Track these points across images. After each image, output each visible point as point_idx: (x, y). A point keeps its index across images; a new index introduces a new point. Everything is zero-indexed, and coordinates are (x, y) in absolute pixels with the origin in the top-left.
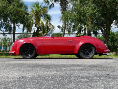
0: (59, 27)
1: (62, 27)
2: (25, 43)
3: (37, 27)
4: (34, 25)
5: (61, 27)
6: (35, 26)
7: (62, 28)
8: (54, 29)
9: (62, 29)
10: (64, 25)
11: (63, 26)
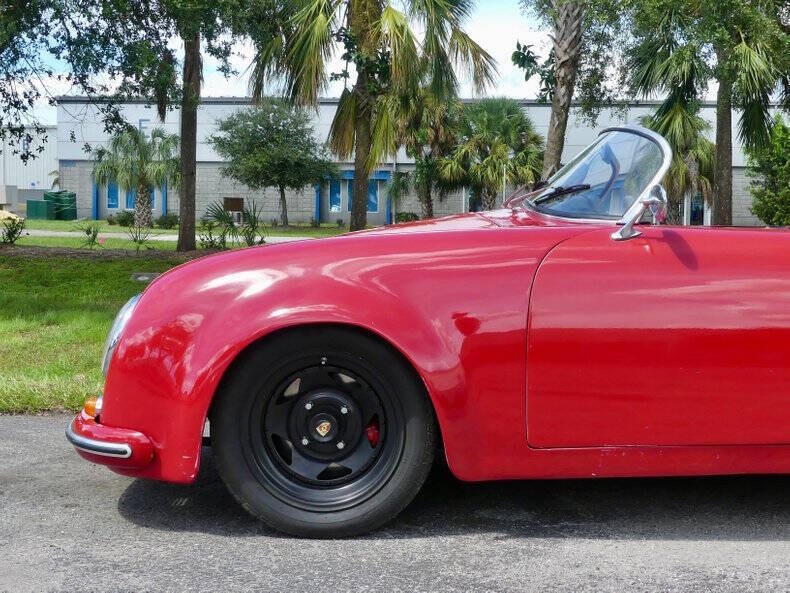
0: (523, 58)
1: (550, 61)
2: (281, 313)
3: (359, 64)
4: (340, 48)
5: (541, 62)
6: (347, 57)
7: (552, 71)
8: (487, 75)
9: (550, 80)
10: (565, 45)
11: (560, 53)
